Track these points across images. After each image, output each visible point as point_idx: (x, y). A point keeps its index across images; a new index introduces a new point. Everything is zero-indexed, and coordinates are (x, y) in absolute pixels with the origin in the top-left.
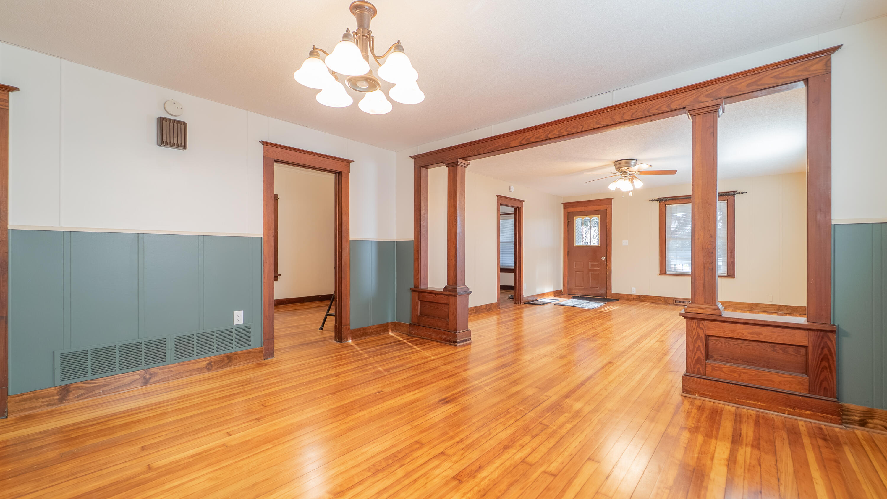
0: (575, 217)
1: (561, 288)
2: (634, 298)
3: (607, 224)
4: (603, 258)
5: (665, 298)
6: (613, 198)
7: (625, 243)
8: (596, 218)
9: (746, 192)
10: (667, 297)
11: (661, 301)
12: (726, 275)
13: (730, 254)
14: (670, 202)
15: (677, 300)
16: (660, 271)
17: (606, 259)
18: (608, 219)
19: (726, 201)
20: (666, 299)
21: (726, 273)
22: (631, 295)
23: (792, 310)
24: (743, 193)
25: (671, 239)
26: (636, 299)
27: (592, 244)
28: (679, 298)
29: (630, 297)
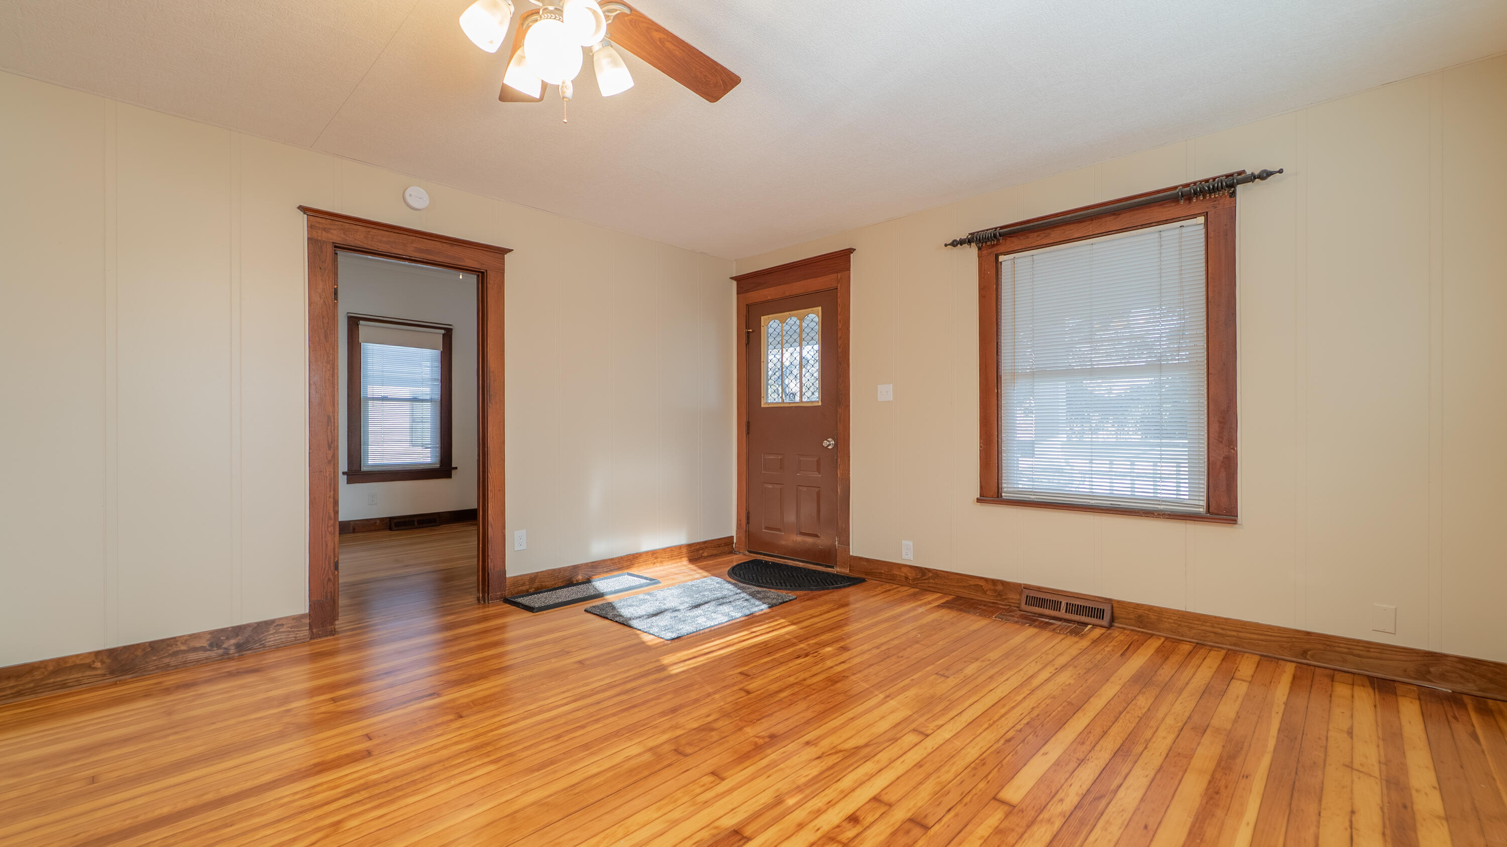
0: (762, 317)
1: (731, 530)
2: (907, 578)
3: (839, 335)
4: (829, 443)
5: (994, 582)
6: (851, 251)
7: (885, 392)
8: (813, 318)
9: (1281, 171)
10: (1003, 583)
11: (984, 592)
12: (1202, 510)
13: (1215, 427)
14: (1015, 243)
15: (1033, 594)
16: (981, 487)
17: (836, 445)
18: (839, 317)
19: (1201, 220)
20: (1000, 587)
21: (1204, 503)
22: (900, 566)
23: (1491, 681)
24: (1265, 175)
25: (1014, 375)
26: (914, 580)
27: (805, 399)
28: (1039, 589)
29: (896, 572)
